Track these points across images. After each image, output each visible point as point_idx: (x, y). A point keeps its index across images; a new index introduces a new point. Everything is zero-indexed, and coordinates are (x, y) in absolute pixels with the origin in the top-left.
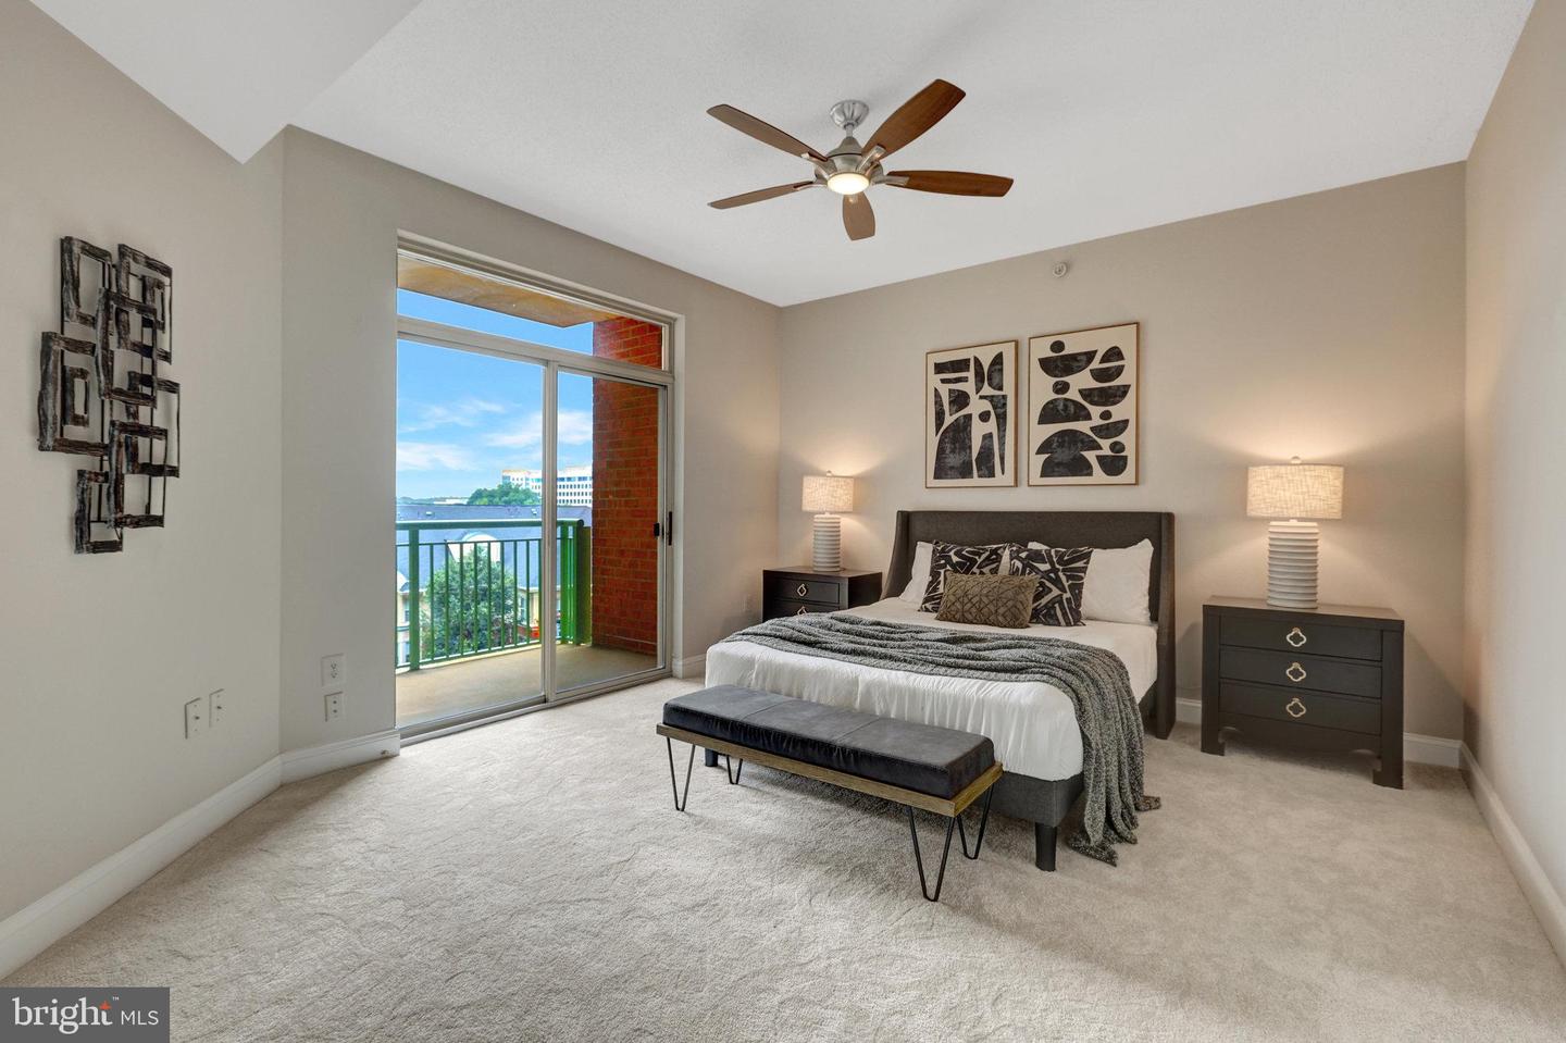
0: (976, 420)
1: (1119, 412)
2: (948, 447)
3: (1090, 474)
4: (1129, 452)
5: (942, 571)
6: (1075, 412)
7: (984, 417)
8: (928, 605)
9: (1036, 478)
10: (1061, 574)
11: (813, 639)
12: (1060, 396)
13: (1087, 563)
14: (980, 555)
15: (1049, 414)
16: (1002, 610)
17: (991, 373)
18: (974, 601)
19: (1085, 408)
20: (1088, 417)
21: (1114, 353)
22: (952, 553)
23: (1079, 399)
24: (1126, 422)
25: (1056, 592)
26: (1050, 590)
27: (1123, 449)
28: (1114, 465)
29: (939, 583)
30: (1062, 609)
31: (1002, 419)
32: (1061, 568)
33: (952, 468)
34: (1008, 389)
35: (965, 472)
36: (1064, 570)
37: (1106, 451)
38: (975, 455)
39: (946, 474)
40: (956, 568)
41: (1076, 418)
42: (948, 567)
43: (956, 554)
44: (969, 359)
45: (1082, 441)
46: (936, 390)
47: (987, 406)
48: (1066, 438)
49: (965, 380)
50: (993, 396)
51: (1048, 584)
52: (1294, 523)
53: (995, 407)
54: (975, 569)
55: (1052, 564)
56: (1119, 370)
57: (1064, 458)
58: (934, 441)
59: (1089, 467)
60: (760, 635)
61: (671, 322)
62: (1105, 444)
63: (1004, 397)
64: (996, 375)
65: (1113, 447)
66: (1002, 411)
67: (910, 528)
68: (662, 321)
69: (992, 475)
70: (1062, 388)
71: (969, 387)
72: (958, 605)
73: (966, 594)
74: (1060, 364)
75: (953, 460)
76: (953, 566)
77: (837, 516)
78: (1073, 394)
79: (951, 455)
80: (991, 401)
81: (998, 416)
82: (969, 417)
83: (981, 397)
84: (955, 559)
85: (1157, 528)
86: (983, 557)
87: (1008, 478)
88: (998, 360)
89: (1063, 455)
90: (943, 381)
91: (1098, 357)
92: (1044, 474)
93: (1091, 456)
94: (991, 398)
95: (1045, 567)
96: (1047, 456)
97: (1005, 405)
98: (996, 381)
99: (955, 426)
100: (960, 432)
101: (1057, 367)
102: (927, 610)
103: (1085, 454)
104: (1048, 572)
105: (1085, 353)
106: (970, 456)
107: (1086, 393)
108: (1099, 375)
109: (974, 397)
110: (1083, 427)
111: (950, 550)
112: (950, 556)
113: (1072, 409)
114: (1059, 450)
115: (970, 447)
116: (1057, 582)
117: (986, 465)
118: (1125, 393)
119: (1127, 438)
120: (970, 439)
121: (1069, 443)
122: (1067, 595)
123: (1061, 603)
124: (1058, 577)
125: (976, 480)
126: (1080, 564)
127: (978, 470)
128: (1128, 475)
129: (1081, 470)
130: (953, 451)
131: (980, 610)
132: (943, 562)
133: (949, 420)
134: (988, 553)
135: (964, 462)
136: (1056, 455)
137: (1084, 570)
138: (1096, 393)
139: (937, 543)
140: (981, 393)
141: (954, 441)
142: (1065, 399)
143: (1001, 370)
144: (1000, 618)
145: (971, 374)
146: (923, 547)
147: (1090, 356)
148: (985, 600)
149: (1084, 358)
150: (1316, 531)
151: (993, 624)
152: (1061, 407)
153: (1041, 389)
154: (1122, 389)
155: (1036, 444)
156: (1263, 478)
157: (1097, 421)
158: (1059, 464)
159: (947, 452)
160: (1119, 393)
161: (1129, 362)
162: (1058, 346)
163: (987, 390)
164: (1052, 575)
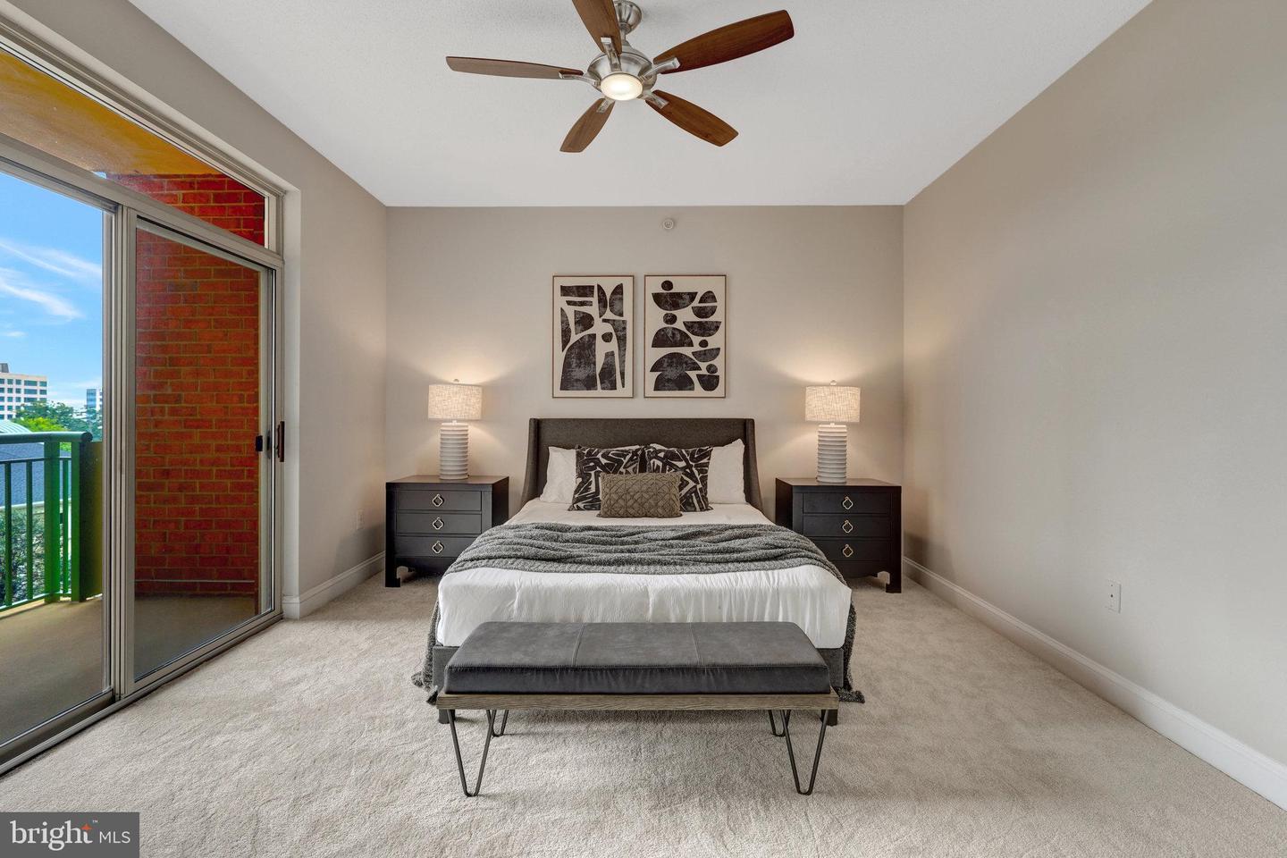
0: (599, 340)
1: (714, 341)
2: (574, 362)
3: (692, 389)
4: (720, 373)
5: (593, 473)
6: (681, 340)
7: (607, 338)
8: (581, 505)
9: (650, 391)
10: (694, 469)
11: (563, 554)
12: (669, 326)
13: (709, 459)
14: (625, 456)
15: (660, 340)
16: (661, 503)
17: (612, 300)
18: (636, 497)
19: (688, 337)
20: (691, 344)
21: (709, 296)
22: (599, 456)
23: (683, 329)
24: (719, 349)
25: (692, 484)
26: (688, 483)
27: (716, 371)
28: (710, 382)
29: (590, 483)
30: (697, 497)
31: (622, 340)
32: (693, 464)
33: (577, 380)
34: (627, 316)
35: (589, 384)
36: (696, 466)
37: (704, 372)
38: (598, 370)
39: (573, 386)
40: (605, 468)
41: (682, 345)
42: (598, 469)
43: (603, 456)
44: (593, 287)
45: (686, 363)
46: (562, 309)
47: (609, 328)
48: (674, 360)
49: (590, 304)
50: (614, 320)
51: (685, 478)
52: (832, 425)
53: (616, 330)
54: (622, 469)
55: (686, 461)
56: (713, 311)
57: (672, 376)
58: (560, 356)
59: (691, 382)
60: (496, 558)
61: (280, 195)
62: (704, 365)
63: (624, 322)
64: (617, 302)
65: (709, 368)
66: (622, 333)
67: (541, 436)
68: (265, 188)
69: (614, 387)
70: (672, 319)
71: (593, 310)
72: (621, 502)
73: (627, 492)
74: (669, 299)
75: (579, 373)
76: (603, 467)
77: (466, 424)
78: (679, 325)
79: (577, 369)
80: (613, 325)
81: (619, 338)
82: (593, 337)
83: (605, 321)
84: (604, 461)
85: (743, 430)
86: (628, 457)
87: (627, 391)
88: (619, 290)
89: (672, 373)
90: (569, 303)
91: (698, 298)
92: (657, 388)
93: (693, 374)
94: (613, 322)
95: (682, 464)
96: (659, 373)
97: (625, 328)
98: (617, 308)
99: (580, 343)
100: (586, 347)
101: (667, 302)
102: (579, 509)
103: (689, 373)
104: (683, 469)
105: (689, 294)
106: (595, 371)
107: (689, 325)
108: (700, 312)
109: (597, 321)
110: (686, 351)
111: (598, 452)
112: (598, 459)
113: (678, 336)
114: (669, 369)
115: (595, 364)
116: (692, 476)
117: (609, 378)
118: (717, 328)
119: (718, 362)
120: (594, 356)
121: (677, 363)
122: (699, 486)
123: (696, 492)
124: (692, 471)
125: (599, 392)
126: (705, 460)
127: (601, 383)
128: (719, 391)
129: (686, 386)
130: (579, 366)
131: (642, 505)
132: (592, 464)
133: (574, 338)
134: (630, 455)
135: (588, 376)
136: (666, 373)
137: (707, 465)
138: (696, 325)
139: (579, 447)
140: (604, 317)
141: (579, 357)
142: (674, 329)
143: (621, 299)
144: (660, 510)
145: (595, 299)
146: (556, 451)
147: (692, 296)
148: (645, 495)
149: (687, 297)
150: (845, 430)
151: (652, 516)
152: (670, 335)
153: (655, 318)
154: (715, 324)
155: (650, 364)
156: (823, 395)
157: (697, 348)
158: (669, 380)
159: (574, 365)
160: (713, 328)
161: (720, 304)
162: (667, 285)
163: (609, 315)
164: (688, 470)
